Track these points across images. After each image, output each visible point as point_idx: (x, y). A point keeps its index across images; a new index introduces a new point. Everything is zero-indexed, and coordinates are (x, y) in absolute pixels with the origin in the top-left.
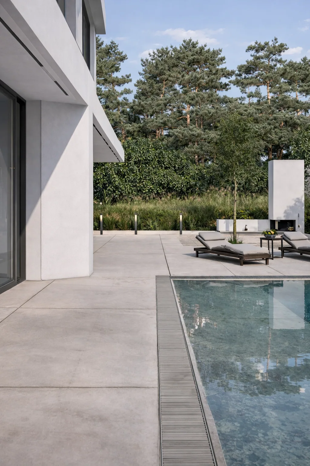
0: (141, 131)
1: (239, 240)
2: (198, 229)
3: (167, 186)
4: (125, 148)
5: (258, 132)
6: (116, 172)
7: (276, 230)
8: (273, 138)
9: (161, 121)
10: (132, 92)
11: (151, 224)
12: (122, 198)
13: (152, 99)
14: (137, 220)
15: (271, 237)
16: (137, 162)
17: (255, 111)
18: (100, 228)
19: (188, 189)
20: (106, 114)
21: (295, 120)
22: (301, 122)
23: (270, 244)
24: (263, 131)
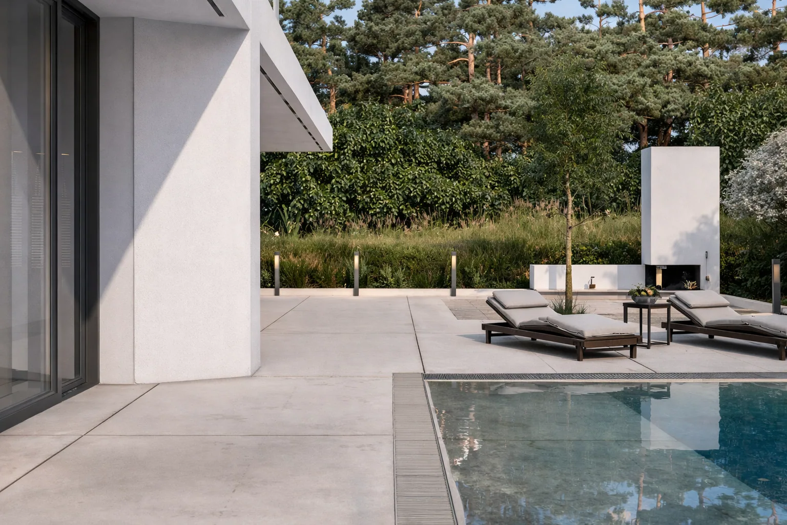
0: (372, 89)
1: (577, 308)
2: (491, 286)
3: (422, 200)
4: (334, 123)
5: (617, 92)
6: (312, 171)
7: (659, 287)
8: (649, 103)
9: (415, 69)
10: (354, 5)
11: (390, 275)
12: (323, 222)
13: (396, 21)
14: (360, 268)
15: (646, 301)
16: (358, 151)
17: (611, 46)
18: (274, 283)
19: (465, 206)
20: (295, 53)
21: (699, 66)
22: (711, 71)
23: (645, 316)
24: (628, 92)
